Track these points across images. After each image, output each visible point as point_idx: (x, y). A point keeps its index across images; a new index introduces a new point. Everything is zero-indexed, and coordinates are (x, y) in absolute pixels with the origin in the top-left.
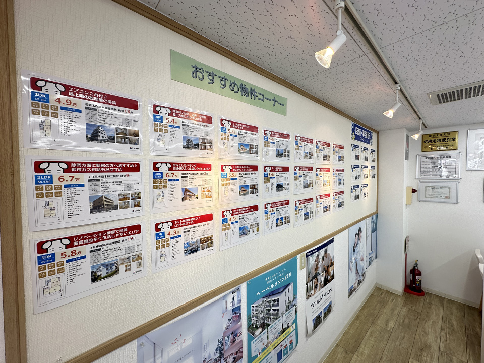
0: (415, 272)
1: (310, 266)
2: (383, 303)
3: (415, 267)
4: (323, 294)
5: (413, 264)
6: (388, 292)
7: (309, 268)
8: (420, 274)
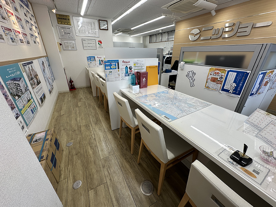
0: (71, 82)
1: (27, 72)
2: (64, 96)
3: (70, 80)
4: (39, 88)
5: (70, 79)
6: (64, 93)
7: (28, 73)
8: (73, 82)
